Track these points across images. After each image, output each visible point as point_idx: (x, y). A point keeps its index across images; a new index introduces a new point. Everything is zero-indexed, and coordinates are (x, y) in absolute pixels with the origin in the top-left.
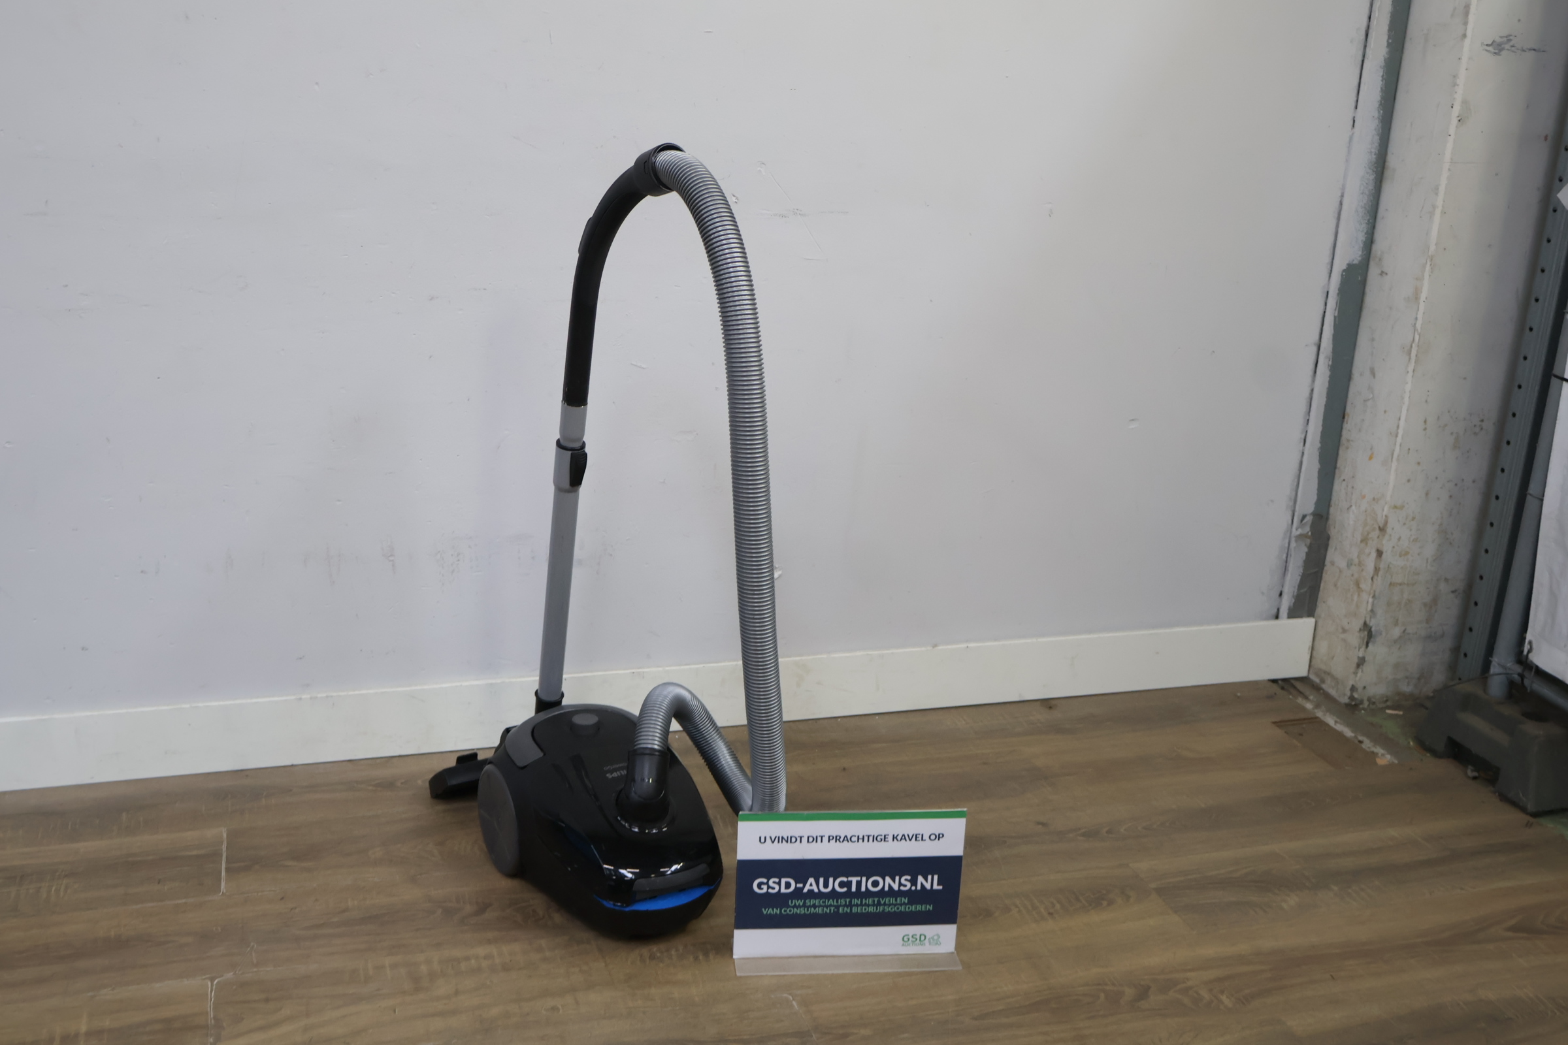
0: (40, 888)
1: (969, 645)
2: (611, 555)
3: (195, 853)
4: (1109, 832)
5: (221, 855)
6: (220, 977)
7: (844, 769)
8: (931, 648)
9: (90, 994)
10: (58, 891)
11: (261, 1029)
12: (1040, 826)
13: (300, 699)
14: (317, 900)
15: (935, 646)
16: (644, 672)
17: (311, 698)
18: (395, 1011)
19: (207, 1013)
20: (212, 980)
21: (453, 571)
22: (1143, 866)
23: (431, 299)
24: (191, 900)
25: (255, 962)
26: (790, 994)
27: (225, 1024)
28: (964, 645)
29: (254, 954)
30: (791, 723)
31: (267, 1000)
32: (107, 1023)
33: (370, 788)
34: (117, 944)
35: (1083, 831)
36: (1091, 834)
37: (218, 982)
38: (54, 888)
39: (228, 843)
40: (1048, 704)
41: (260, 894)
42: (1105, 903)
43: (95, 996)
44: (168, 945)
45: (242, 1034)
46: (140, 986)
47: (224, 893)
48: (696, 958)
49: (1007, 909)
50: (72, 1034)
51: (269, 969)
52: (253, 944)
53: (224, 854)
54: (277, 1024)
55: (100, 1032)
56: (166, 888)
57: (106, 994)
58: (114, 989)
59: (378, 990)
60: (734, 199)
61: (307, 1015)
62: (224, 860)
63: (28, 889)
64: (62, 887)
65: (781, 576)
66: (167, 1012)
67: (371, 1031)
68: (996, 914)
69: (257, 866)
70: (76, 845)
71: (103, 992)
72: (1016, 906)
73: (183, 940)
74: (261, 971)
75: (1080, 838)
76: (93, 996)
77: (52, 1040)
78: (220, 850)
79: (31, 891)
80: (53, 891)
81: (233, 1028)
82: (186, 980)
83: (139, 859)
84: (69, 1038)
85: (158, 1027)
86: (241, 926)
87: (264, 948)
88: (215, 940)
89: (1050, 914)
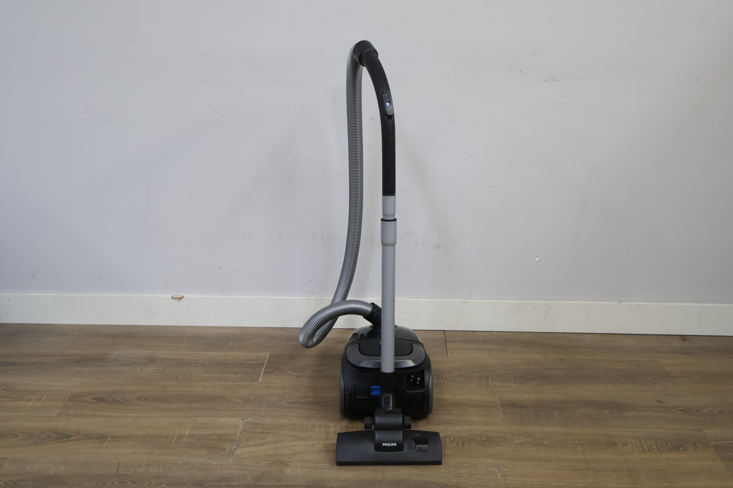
0: (189, 369)
1: (640, 303)
2: (454, 244)
3: (253, 362)
4: (696, 411)
5: (264, 365)
6: (246, 420)
7: (562, 360)
8: (619, 303)
9: (194, 418)
10: (195, 371)
11: (256, 445)
12: (658, 403)
13: (309, 299)
14: (297, 391)
15: (621, 302)
16: (468, 301)
17: (314, 299)
18: (314, 447)
19: (236, 435)
20: (243, 420)
22: (711, 432)
24: (245, 383)
25: (263, 414)
26: (498, 470)
27: (242, 441)
28: (637, 303)
29: (263, 411)
30: (541, 333)
31: (262, 433)
32: (197, 432)
33: (335, 342)
34: (211, 399)
35: (682, 408)
36: (686, 410)
37: (245, 422)
38: (194, 370)
39: (268, 360)
40: (684, 338)
41: (274, 385)
42: (682, 449)
43: (196, 420)
44: (230, 402)
45: (247, 446)
46: (214, 418)
47: (259, 382)
48: (458, 444)
49: (626, 444)
50: (182, 435)
51: (267, 419)
52: (264, 407)
53: (265, 365)
54: (263, 444)
55: (193, 436)
56: (237, 376)
57: (200, 420)
58: (204, 418)
59: (310, 436)
60: (520, 73)
61: (277, 443)
62: (264, 367)
63: (184, 369)
64: (198, 371)
65: (539, 260)
66: (221, 432)
67: (301, 454)
68: (619, 446)
69: (277, 372)
70: (208, 353)
71: (200, 418)
72: (632, 443)
73: (237, 401)
74: (264, 419)
75: (679, 412)
76: (195, 420)
77: (174, 436)
78: (264, 363)
79: (185, 370)
80: (193, 372)
81: (245, 443)
82: (233, 418)
83: (231, 362)
84: (180, 437)
85: (216, 437)
86: (262, 398)
87: (268, 409)
88: (250, 403)
89: (649, 450)
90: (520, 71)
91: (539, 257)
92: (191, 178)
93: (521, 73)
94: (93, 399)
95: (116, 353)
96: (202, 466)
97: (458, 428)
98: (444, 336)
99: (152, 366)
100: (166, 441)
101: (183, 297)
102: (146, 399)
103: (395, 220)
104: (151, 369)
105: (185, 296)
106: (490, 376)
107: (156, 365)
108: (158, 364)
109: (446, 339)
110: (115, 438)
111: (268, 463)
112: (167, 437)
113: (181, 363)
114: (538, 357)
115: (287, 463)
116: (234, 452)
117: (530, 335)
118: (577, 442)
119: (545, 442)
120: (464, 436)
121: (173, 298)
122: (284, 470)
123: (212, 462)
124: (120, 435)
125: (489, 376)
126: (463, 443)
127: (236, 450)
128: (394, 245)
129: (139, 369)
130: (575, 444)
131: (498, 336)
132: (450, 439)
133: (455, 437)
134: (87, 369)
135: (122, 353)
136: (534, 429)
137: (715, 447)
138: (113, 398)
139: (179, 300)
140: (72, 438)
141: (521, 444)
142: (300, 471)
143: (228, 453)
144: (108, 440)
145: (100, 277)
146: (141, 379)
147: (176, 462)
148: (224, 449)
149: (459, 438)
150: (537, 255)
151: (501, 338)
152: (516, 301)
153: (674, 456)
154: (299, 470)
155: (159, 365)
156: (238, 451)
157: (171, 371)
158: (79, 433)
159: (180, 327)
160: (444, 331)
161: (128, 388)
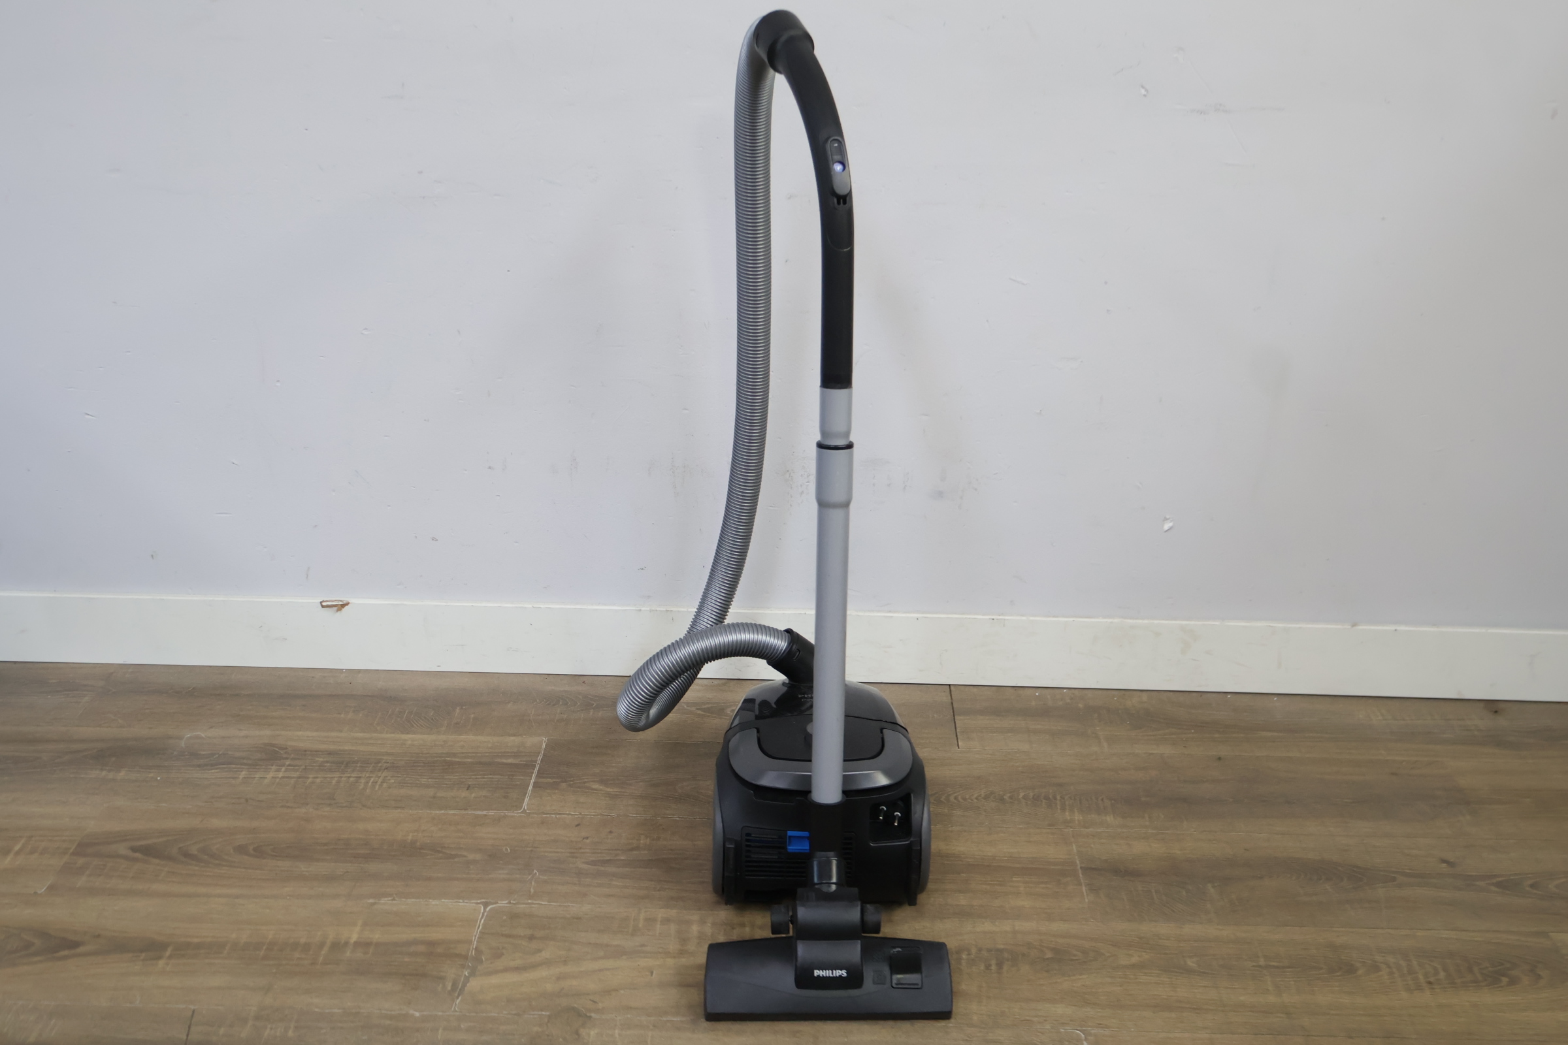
0: (360, 777)
1: (1398, 628)
2: (976, 490)
3: (510, 761)
4: (1532, 886)
5: (535, 766)
6: (492, 904)
7: (1220, 759)
8: (1349, 627)
9: (371, 901)
10: (375, 783)
11: (518, 969)
12: (1444, 865)
13: (640, 610)
14: (611, 832)
15: (1354, 625)
16: (1005, 619)
17: (651, 611)
18: (652, 974)
19: (470, 942)
20: (486, 905)
21: (802, 493)
23: (789, 198)
24: (491, 813)
25: (532, 890)
26: (1083, 1032)
27: (484, 958)
28: (1392, 628)
29: (533, 883)
30: (1171, 693)
31: (531, 938)
32: (377, 936)
33: (699, 712)
34: (410, 851)
35: (1500, 879)
36: (1508, 885)
37: (491, 910)
38: (372, 779)
39: (545, 756)
40: (1493, 706)
41: (558, 816)
42: (1505, 980)
43: (375, 903)
44: (456, 860)
45: (497, 972)
46: (418, 900)
47: (524, 811)
48: (988, 967)
49: (1375, 968)
50: (343, 942)
51: (543, 903)
52: (535, 871)
53: (538, 767)
54: (534, 966)
55: (369, 944)
56: (473, 795)
57: (385, 904)
58: (394, 900)
59: (643, 945)
60: (1143, 92)
61: (565, 962)
62: (535, 772)
63: (349, 777)
64: (380, 780)
65: (1171, 528)
66: (434, 934)
67: (622, 992)
68: (1360, 972)
69: (564, 785)
70: (404, 736)
71: (383, 900)
72: (1389, 967)
73: (471, 857)
74: (535, 904)
75: (1494, 889)
76: (373, 904)
77: (322, 945)
78: (536, 761)
79: (352, 779)
80: (370, 784)
81: (491, 963)
82: (461, 901)
83: (457, 760)
84: (337, 946)
85: (422, 948)
86: (530, 849)
87: (546, 878)
88: (501, 862)
89: (1430, 983)
90: (1143, 87)
91: (1171, 521)
92: (366, 329)
93: (1145, 93)
94: (134, 849)
95: (189, 735)
96: (388, 1022)
97: (987, 926)
98: (950, 697)
99: (274, 768)
100: (304, 956)
101: (347, 604)
102: (259, 852)
103: (850, 446)
104: (271, 774)
105: (351, 601)
106: (1058, 798)
107: (283, 765)
108: (288, 763)
109: (955, 705)
110: (186, 950)
111: (544, 1013)
112: (306, 947)
113: (342, 762)
114: (1166, 750)
115: (588, 1015)
116: (464, 985)
117: (1145, 697)
118: (1262, 962)
119: (1191, 963)
120: (1002, 947)
121: (323, 607)
122: (583, 1032)
123: (411, 1012)
124: (196, 940)
125: (1055, 799)
126: (1000, 965)
127: (468, 981)
128: (846, 505)
129: (243, 774)
130: (1260, 966)
131: (1071, 699)
132: (969, 954)
133: (980, 950)
134: (122, 774)
135: (203, 735)
136: (1164, 928)
138: (180, 848)
139: (338, 610)
140: (81, 949)
141: (1133, 966)
142: (619, 1035)
143: (449, 988)
144: (168, 953)
145: (152, 556)
146: (247, 800)
147: (327, 1011)
148: (442, 979)
149: (989, 950)
150: (1168, 517)
151: (1081, 706)
152: (1116, 620)
153: (1488, 997)
154: (617, 1031)
155: (289, 765)
156: (474, 984)
157: (318, 780)
158: (99, 936)
159: (339, 671)
160: (950, 685)
161: (217, 823)
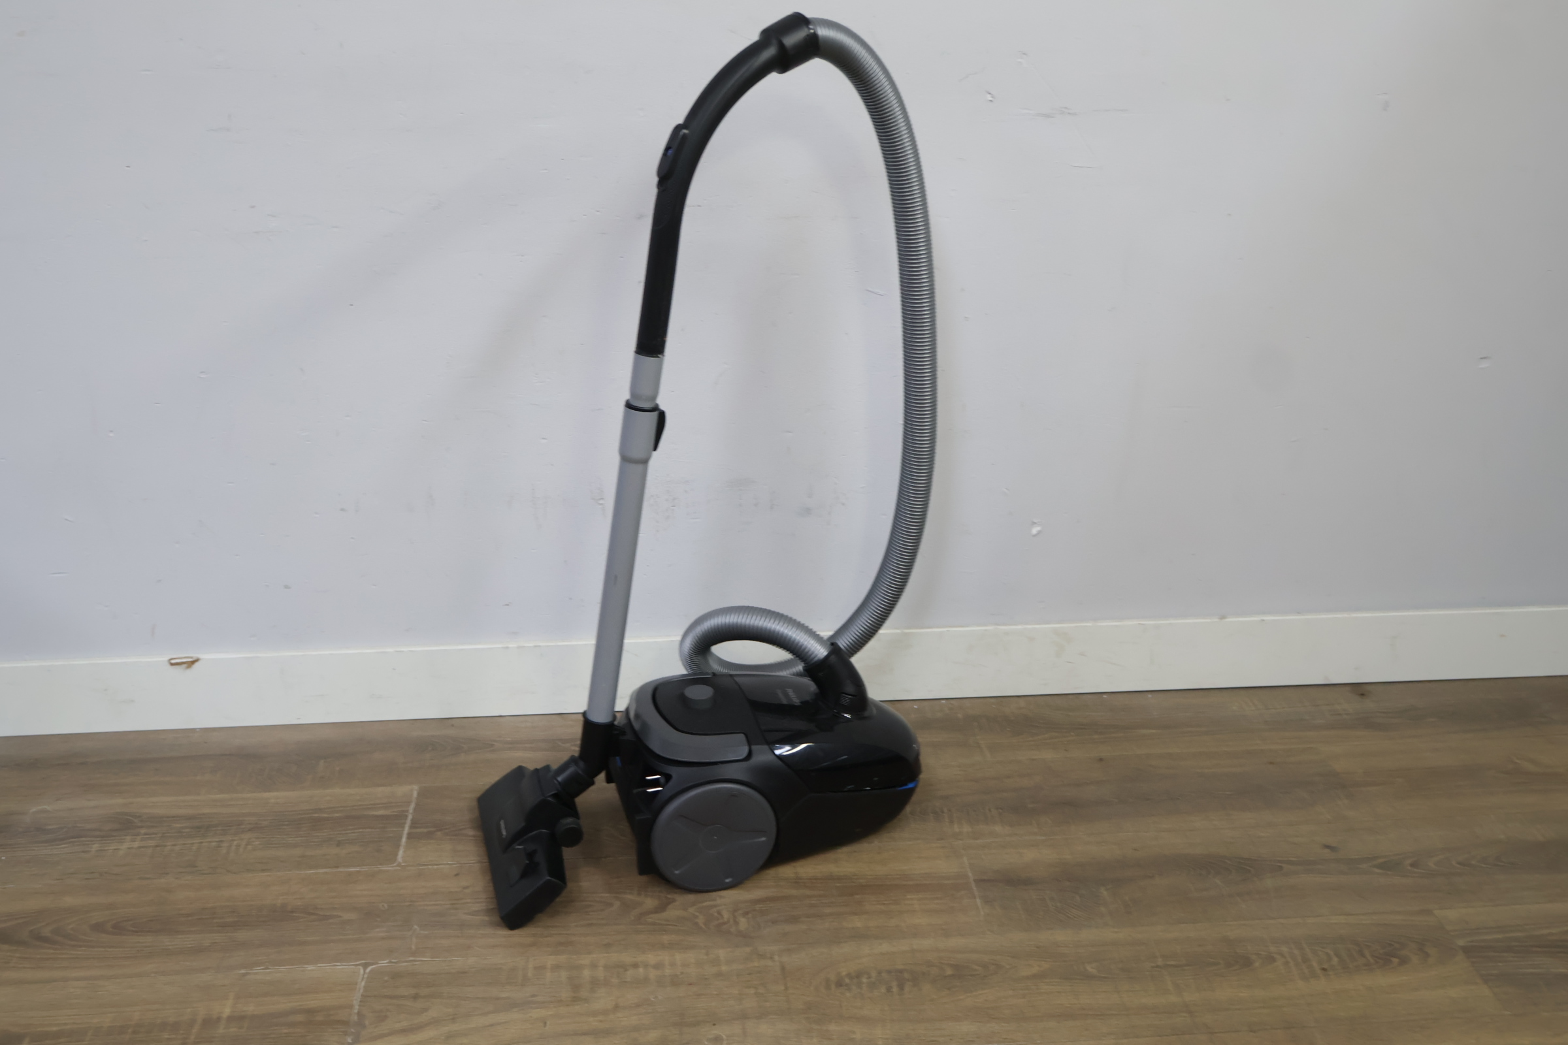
0: (222, 841)
1: (1265, 618)
2: (843, 504)
3: (381, 812)
4: (1412, 865)
5: (407, 816)
6: (372, 964)
7: (1101, 760)
8: (1218, 620)
9: (243, 971)
10: (238, 846)
11: (404, 1031)
12: (1327, 851)
13: (507, 647)
15: (1223, 617)
17: (518, 647)
18: (545, 1023)
19: (351, 1007)
20: (365, 966)
21: (667, 518)
22: (1452, 914)
23: (639, 218)
24: (365, 869)
25: (413, 947)
27: (367, 1023)
28: (1258, 618)
29: (414, 939)
30: (1048, 698)
31: (415, 997)
32: (250, 1008)
34: (281, 915)
35: (1380, 861)
36: (1390, 866)
37: (371, 971)
38: (235, 843)
39: (417, 804)
40: (1359, 689)
41: (435, 867)
42: (1395, 960)
43: (247, 974)
44: (331, 921)
45: (382, 1036)
46: (293, 966)
47: (399, 865)
48: (889, 990)
49: (1271, 959)
50: (215, 1018)
51: (425, 959)
52: (416, 927)
53: (410, 817)
54: (421, 1027)
55: (242, 1018)
56: (344, 852)
57: (259, 974)
58: (267, 968)
59: (533, 996)
60: (989, 98)
61: (453, 1020)
62: (408, 822)
63: (210, 842)
64: (244, 843)
65: (1039, 532)
66: (312, 1002)
68: (1257, 964)
69: (439, 834)
70: (267, 795)
71: (257, 969)
72: (1282, 955)
73: (347, 916)
74: (417, 961)
75: (1376, 870)
76: (244, 975)
77: (193, 1022)
78: (407, 811)
79: (214, 844)
80: (233, 847)
81: (375, 1027)
82: (339, 964)
83: (326, 815)
84: (210, 1022)
85: (300, 1018)
86: (407, 904)
87: (426, 932)
88: (378, 919)
89: (1324, 970)
90: (990, 94)
91: (1039, 525)
92: (202, 372)
93: (991, 99)
95: (34, 810)
97: (885, 947)
99: (128, 838)
100: (173, 1036)
101: (197, 660)
102: (118, 928)
104: (125, 846)
105: (201, 656)
106: (945, 810)
107: (138, 835)
108: (143, 831)
112: (176, 1027)
113: (202, 826)
114: (1048, 755)
117: (1022, 703)
118: (1160, 962)
119: (1091, 969)
120: (901, 967)
121: (171, 664)
124: (55, 1029)
125: (943, 812)
126: (901, 987)
129: (96, 847)
130: (1158, 966)
131: (950, 709)
132: (869, 978)
133: (880, 973)
135: (49, 809)
136: (1061, 936)
137: (1467, 950)
138: (31, 931)
139: (188, 668)
141: (1034, 976)
146: (101, 874)
149: (889, 972)
150: (1035, 521)
151: (960, 716)
152: (989, 628)
153: (1382, 980)
155: (145, 834)
157: (177, 848)
159: (193, 730)
161: (69, 901)
